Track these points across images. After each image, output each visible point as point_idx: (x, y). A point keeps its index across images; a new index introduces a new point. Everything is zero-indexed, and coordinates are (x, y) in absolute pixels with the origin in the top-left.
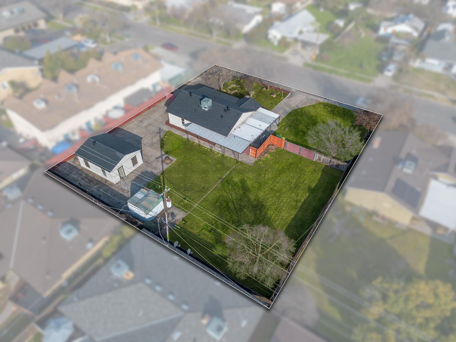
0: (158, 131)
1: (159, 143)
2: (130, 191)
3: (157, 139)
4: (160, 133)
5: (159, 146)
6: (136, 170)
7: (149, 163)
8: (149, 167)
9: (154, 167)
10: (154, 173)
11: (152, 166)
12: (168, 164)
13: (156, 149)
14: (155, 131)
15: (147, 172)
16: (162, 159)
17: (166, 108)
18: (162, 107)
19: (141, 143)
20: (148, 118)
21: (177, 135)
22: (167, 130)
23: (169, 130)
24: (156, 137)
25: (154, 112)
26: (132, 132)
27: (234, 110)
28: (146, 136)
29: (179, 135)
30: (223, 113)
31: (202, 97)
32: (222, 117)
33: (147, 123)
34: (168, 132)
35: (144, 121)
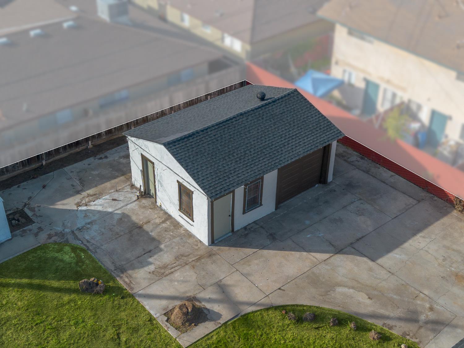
0: (427, 315)
3: (357, 301)
6: (174, 226)
7: (199, 259)
8: (177, 258)
9: (172, 273)
10: (133, 268)
11: (176, 268)
12: (165, 314)
13: (279, 289)
14: (428, 306)
15: (150, 253)
16: (210, 300)
19: (339, 251)
24: (370, 298)
26: (424, 237)
28: (386, 272)
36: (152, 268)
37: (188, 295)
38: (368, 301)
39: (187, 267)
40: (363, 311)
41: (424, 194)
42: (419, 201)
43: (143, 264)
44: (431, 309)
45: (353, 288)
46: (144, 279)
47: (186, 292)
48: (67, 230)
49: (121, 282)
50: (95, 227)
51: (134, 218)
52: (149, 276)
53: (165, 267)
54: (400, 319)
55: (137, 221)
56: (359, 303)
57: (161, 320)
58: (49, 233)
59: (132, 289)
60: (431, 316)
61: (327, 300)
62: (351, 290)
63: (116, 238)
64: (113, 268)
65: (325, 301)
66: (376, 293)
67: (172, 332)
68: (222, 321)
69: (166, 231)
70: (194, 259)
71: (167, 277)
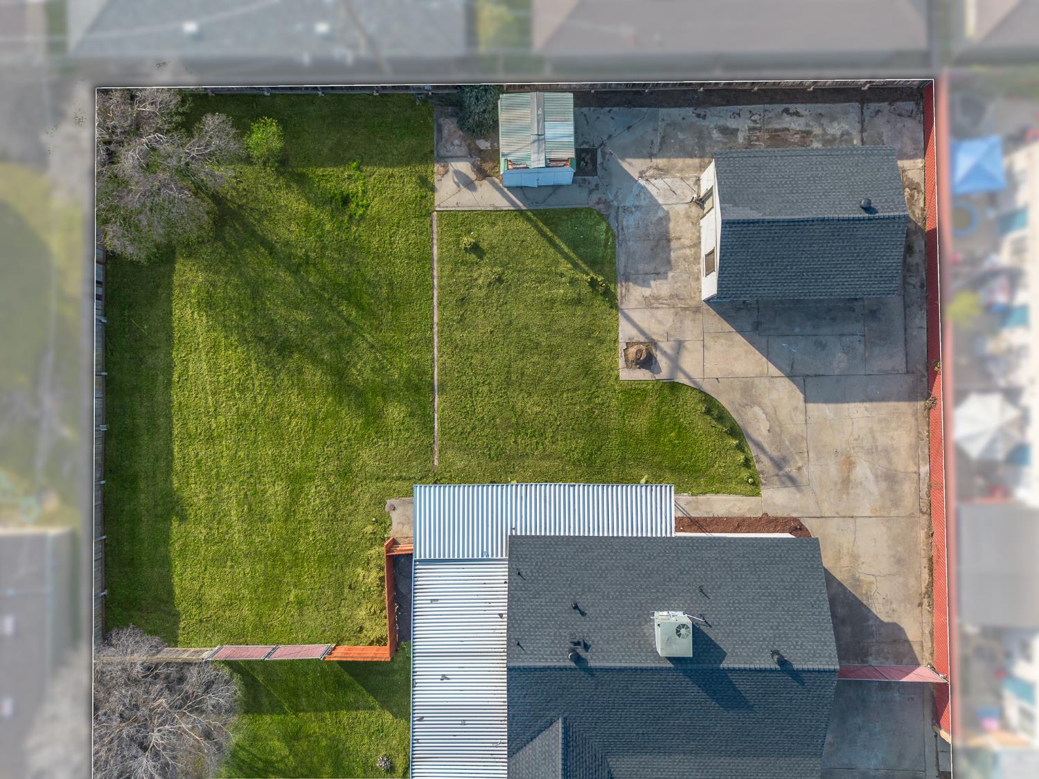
0: (791, 469)
1: (734, 415)
2: (642, 182)
3: (758, 426)
4: (779, 464)
5: (723, 401)
6: (695, 259)
7: (685, 309)
8: (671, 296)
9: (658, 308)
10: (636, 283)
11: (664, 306)
12: (627, 343)
13: (717, 379)
14: (800, 464)
15: (657, 275)
16: (664, 353)
17: (880, 610)
18: (894, 606)
19: (791, 376)
20: (885, 514)
21: (712, 492)
22: (766, 492)
23: (758, 494)
24: (769, 431)
25: (899, 561)
26: (867, 409)
27: (547, 661)
28: (804, 418)
29: (708, 496)
30: (583, 629)
31: (724, 669)
32: (576, 607)
33: (861, 483)
34: (754, 486)
35: (883, 485)
36: (647, 292)
37: (655, 337)
38: (765, 432)
39: (672, 310)
40: (755, 435)
41: (921, 367)
42: (908, 372)
43: (645, 284)
44: (799, 469)
45: (766, 414)
46: (636, 299)
47: (654, 333)
48: (615, 203)
49: (620, 290)
50: (638, 214)
51: (671, 225)
52: (640, 299)
53: (657, 298)
54: (772, 459)
55: (671, 231)
56: (757, 428)
57: (622, 346)
58: (599, 196)
59: (622, 303)
60: (794, 473)
61: (740, 411)
62: (764, 416)
63: (644, 240)
64: (622, 272)
65: (737, 411)
66: (778, 429)
67: (621, 362)
68: (658, 377)
69: (685, 259)
70: (683, 306)
71: (652, 310)
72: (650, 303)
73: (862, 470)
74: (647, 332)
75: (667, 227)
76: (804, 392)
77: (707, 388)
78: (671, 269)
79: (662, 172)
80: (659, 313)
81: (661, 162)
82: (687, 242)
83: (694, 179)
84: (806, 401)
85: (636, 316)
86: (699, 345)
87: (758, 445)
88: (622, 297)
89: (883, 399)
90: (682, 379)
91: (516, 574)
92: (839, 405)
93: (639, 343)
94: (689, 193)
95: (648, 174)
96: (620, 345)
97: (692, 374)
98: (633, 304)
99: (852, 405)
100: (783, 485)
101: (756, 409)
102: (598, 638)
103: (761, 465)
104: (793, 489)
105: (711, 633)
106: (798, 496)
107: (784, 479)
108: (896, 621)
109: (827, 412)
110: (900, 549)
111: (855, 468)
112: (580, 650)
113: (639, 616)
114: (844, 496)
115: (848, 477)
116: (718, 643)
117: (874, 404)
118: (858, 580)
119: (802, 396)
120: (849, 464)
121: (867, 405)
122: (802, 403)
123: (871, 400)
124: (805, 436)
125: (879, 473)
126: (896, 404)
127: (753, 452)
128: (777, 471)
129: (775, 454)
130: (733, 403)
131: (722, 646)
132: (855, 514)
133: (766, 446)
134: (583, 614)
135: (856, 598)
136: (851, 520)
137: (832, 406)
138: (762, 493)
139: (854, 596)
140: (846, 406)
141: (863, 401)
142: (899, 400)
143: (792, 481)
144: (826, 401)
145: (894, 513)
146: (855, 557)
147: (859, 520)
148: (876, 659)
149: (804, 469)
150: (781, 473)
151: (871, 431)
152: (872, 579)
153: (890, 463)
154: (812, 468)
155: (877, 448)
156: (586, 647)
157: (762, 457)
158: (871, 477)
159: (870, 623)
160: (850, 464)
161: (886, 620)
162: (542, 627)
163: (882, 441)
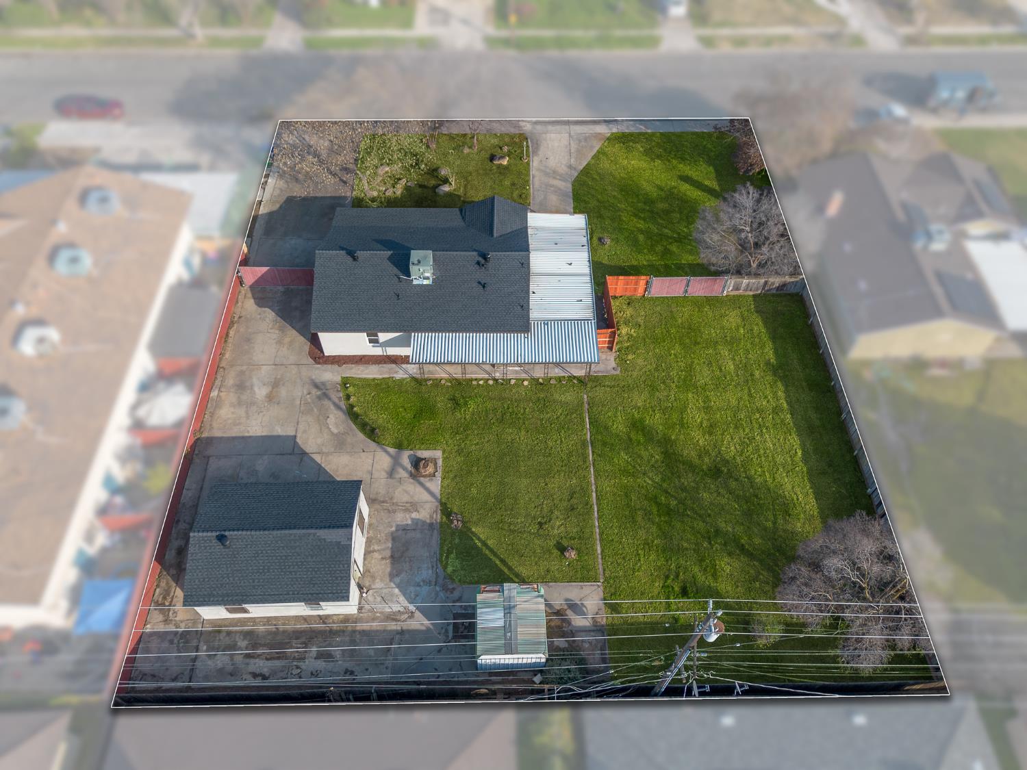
1: (353, 426)
2: (412, 608)
3: (336, 420)
4: (326, 396)
5: (361, 436)
6: (371, 542)
7: (383, 502)
8: (394, 512)
9: (406, 503)
10: (424, 522)
11: (401, 504)
12: (434, 476)
13: (364, 451)
14: (308, 396)
15: (405, 529)
16: (405, 469)
17: (269, 314)
18: (259, 316)
19: (304, 453)
20: (251, 367)
21: (377, 380)
22: (338, 379)
23: (343, 378)
24: (328, 417)
25: (248, 340)
26: (248, 432)
27: (504, 255)
28: (299, 426)
29: (381, 377)
30: (480, 275)
31: (390, 250)
32: (484, 287)
33: (264, 385)
34: (345, 383)
35: (248, 384)
36: (415, 515)
37: (412, 481)
38: (331, 416)
39: (395, 501)
40: (340, 414)
41: (197, 460)
42: (209, 457)
43: (416, 522)
44: (309, 394)
45: (328, 428)
46: (424, 509)
47: (411, 483)
48: (438, 588)
49: (438, 517)
50: (418, 579)
51: (389, 570)
52: (421, 510)
53: (407, 510)
54: (330, 399)
55: (389, 565)
56: (337, 418)
57: (439, 474)
58: (452, 595)
59: (437, 507)
62: (330, 427)
63: (414, 557)
64: (435, 531)
65: (351, 430)
66: (321, 418)
67: (440, 462)
68: (412, 452)
69: (380, 541)
70: (385, 504)
71: (412, 501)
72: (414, 506)
73: (261, 392)
74: (417, 485)
75: (393, 568)
76: (295, 442)
77: (373, 445)
78: (392, 533)
79: (391, 617)
80: (406, 498)
81: (393, 626)
82: (376, 555)
83: (363, 611)
84: (295, 436)
85: (426, 496)
86: (376, 475)
87: (338, 407)
88: (436, 512)
89: (234, 438)
90: (392, 450)
91: (525, 307)
92: (269, 434)
93: (425, 476)
94: (369, 598)
95: (406, 616)
96: (440, 475)
97: (384, 454)
98: (428, 506)
99: (259, 434)
100: (323, 384)
101: (335, 431)
102: (470, 268)
103: (338, 396)
104: (317, 381)
105: (396, 270)
106: (314, 377)
107: (322, 387)
108: (259, 309)
109: (279, 430)
110: (246, 347)
111: (267, 394)
112: (483, 261)
113: (442, 281)
114: (279, 377)
115: (273, 388)
116: (392, 266)
117: (241, 435)
118: (280, 330)
119: (298, 440)
120: (270, 398)
121: (247, 434)
122: (299, 435)
123: (243, 438)
124: (301, 414)
125: (249, 391)
126: (224, 435)
127: (343, 404)
128: (327, 392)
129: (326, 402)
130: (353, 435)
131: (390, 263)
132: (274, 367)
133: (332, 407)
134: (479, 283)
135: (284, 320)
136: (277, 363)
137: (275, 433)
138: (340, 379)
139: (286, 322)
140: (264, 434)
141: (250, 437)
142: (221, 438)
143: (316, 386)
144: (279, 436)
145: (244, 368)
146: (280, 342)
147: (271, 363)
148: (279, 290)
149: (305, 392)
150: (324, 391)
151: (248, 417)
152: (270, 331)
153: (239, 397)
154: (300, 394)
155: (247, 407)
156: (478, 263)
157: (336, 400)
158: (256, 389)
159: (277, 308)
160: (270, 396)
161: (266, 309)
162: (506, 275)
163: (241, 412)
